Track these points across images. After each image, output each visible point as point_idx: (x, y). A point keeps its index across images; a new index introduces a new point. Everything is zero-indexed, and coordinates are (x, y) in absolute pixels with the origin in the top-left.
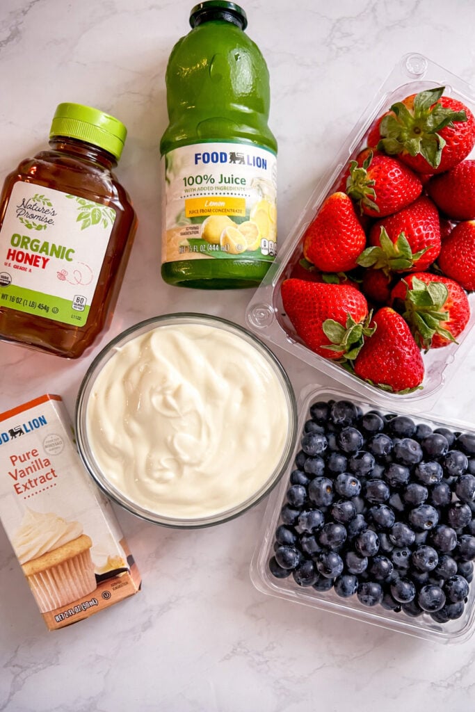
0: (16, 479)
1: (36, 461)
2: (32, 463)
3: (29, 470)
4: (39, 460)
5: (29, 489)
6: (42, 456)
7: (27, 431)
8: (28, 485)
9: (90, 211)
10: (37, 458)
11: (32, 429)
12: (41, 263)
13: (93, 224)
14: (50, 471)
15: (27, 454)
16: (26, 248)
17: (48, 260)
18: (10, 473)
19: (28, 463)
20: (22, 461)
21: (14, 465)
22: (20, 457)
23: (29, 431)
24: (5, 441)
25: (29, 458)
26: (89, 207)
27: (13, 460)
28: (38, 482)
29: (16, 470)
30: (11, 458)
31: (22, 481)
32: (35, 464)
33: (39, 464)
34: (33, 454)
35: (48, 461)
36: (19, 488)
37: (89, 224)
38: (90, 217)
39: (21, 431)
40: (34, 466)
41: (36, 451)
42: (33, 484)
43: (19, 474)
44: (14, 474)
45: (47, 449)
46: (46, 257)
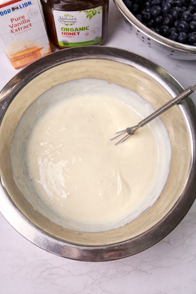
0: (12, 27)
1: (23, 21)
2: (21, 21)
3: (19, 24)
4: (25, 20)
5: (17, 31)
6: (26, 18)
7: (21, 8)
8: (18, 30)
9: (91, 12)
10: (24, 19)
11: (24, 7)
12: (77, 34)
13: (94, 16)
14: (29, 24)
15: (19, 18)
16: (69, 31)
17: (79, 32)
18: (9, 26)
19: (19, 21)
20: (16, 21)
21: (12, 22)
22: (15, 19)
23: (22, 8)
24: (9, 12)
25: (20, 19)
26: (90, 12)
27: (12, 20)
28: (22, 28)
29: (13, 25)
30: (11, 19)
31: (14, 28)
32: (22, 21)
33: (24, 22)
34: (22, 18)
35: (29, 20)
36: (13, 31)
37: (92, 16)
38: (92, 14)
39: (18, 8)
40: (22, 23)
41: (24, 16)
42: (20, 29)
43: (14, 26)
44: (12, 26)
45: (29, 16)
46: (78, 32)
